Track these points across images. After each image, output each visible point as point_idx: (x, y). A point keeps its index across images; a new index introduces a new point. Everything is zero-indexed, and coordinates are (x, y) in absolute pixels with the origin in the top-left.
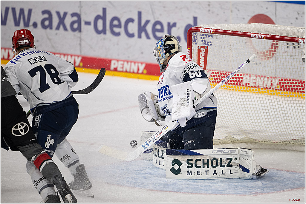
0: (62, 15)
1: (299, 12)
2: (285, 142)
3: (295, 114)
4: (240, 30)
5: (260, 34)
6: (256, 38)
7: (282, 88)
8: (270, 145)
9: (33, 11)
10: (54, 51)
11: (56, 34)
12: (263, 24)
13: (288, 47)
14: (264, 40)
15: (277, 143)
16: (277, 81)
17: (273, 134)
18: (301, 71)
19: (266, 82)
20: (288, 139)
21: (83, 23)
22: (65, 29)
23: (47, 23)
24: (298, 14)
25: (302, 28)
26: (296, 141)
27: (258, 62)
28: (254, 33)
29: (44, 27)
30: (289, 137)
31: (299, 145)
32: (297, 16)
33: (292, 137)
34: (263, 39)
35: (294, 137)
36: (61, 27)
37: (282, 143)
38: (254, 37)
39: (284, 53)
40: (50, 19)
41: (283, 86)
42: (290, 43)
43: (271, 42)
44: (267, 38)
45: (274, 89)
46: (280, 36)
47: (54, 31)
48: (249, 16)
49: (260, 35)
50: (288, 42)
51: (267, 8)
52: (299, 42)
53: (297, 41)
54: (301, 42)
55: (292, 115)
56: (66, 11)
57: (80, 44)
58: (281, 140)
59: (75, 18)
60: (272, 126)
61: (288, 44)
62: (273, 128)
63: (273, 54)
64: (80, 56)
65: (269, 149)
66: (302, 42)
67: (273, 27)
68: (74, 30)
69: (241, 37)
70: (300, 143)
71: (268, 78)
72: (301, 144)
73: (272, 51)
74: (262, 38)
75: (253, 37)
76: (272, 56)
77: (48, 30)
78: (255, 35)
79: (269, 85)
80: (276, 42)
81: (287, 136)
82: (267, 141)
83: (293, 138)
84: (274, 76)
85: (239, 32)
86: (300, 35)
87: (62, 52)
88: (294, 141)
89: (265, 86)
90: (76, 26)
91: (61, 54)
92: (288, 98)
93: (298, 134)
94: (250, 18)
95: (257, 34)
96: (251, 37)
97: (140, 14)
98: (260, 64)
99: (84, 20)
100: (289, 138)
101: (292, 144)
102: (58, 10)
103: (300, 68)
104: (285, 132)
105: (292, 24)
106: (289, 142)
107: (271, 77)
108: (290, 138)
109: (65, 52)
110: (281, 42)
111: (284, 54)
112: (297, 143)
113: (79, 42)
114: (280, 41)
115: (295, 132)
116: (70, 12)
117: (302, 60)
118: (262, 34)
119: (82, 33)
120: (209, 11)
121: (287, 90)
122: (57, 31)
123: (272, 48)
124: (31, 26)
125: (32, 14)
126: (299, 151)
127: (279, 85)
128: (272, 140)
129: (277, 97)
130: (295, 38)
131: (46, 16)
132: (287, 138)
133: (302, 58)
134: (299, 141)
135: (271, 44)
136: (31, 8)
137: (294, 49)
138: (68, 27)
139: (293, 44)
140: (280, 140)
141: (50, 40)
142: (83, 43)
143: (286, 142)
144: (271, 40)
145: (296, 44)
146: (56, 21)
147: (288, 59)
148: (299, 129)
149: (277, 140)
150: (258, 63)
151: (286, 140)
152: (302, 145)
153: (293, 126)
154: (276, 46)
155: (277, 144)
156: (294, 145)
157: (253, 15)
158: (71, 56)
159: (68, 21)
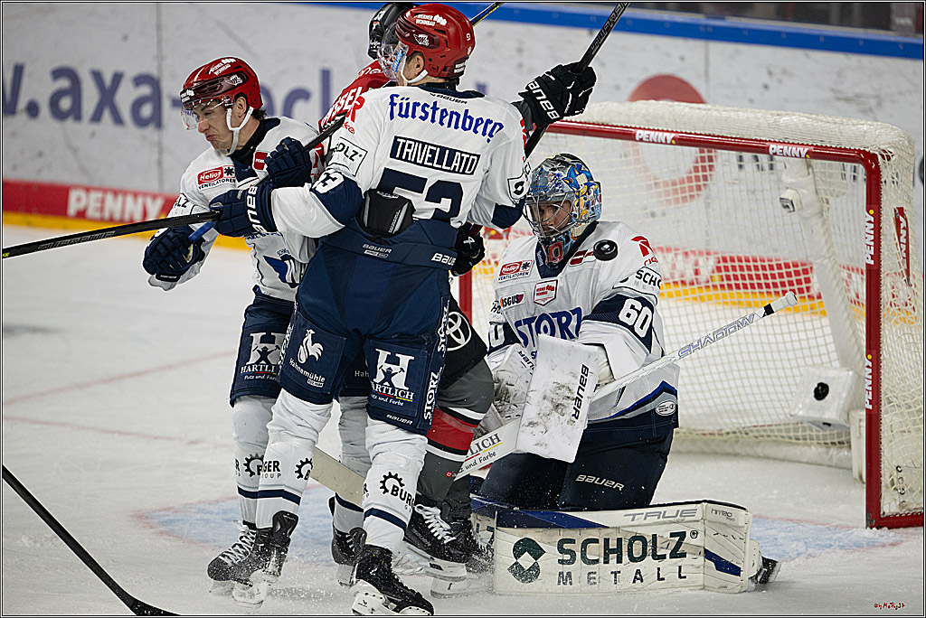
0: (108, 79)
1: (773, 69)
2: (734, 433)
3: (761, 356)
4: (605, 120)
5: (663, 131)
6: (649, 142)
7: (725, 282)
8: (693, 441)
9: (27, 71)
10: (85, 181)
11: (93, 134)
12: (670, 103)
13: (741, 166)
14: (675, 149)
15: (712, 437)
16: (712, 262)
17: (699, 411)
18: (778, 234)
19: (680, 266)
20: (743, 426)
21: (166, 104)
22: (118, 120)
23: (66, 103)
24: (770, 73)
25: (779, 112)
26: (765, 431)
27: (658, 210)
28: (644, 129)
29: (59, 115)
30: (746, 420)
31: (776, 441)
32: (767, 80)
33: (753, 419)
34: (671, 144)
35: (760, 419)
36: (107, 115)
37: (725, 437)
38: (644, 139)
39: (730, 184)
40: (75, 91)
41: (728, 278)
42: (747, 156)
43: (693, 153)
44: (682, 141)
45: (703, 285)
46: (718, 136)
47: (85, 126)
48: (630, 80)
49: (661, 133)
50: (744, 154)
51: (682, 59)
52: (771, 152)
53: (765, 150)
54: (775, 154)
55: (754, 357)
56: (120, 68)
57: (160, 163)
58: (724, 427)
59: (145, 90)
60: (697, 387)
61: (741, 159)
62: (700, 396)
63: (699, 188)
64: (161, 195)
65: (689, 452)
66: (779, 152)
67: (698, 111)
68: (140, 122)
69: (609, 141)
70: (776, 436)
71: (686, 254)
72: (780, 439)
73: (697, 179)
74: (669, 142)
75: (641, 140)
76: (695, 193)
77: (70, 123)
78: (648, 132)
79: (690, 276)
80: (706, 154)
81: (739, 416)
82: (684, 430)
83: (758, 422)
84: (703, 248)
85: (603, 125)
86: (775, 133)
87: (108, 184)
88: (758, 431)
89: (677, 279)
90: (147, 111)
91: (105, 191)
92: (741, 310)
93: (772, 411)
94: (633, 86)
95: (654, 130)
96: (637, 139)
97: (326, 76)
98: (664, 214)
99: (169, 96)
100: (745, 423)
101: (754, 439)
102: (97, 67)
103: (776, 226)
104: (734, 407)
105: (751, 101)
106: (747, 434)
107: (693, 252)
108: (747, 422)
109: (116, 185)
110: (721, 153)
111: (729, 188)
112: (769, 436)
113: (155, 157)
114: (719, 151)
115: (761, 405)
116: (131, 72)
117: (779, 205)
118: (667, 131)
119: (164, 132)
120: (520, 66)
121: (738, 287)
122: (95, 127)
123: (696, 169)
124: (21, 110)
125: (26, 81)
126: (775, 459)
127: (716, 275)
128: (699, 428)
129: (712, 308)
130: (761, 140)
131: (64, 83)
132: (741, 421)
133: (781, 199)
134: (772, 431)
135: (693, 159)
136: (20, 60)
137: (758, 174)
138: (126, 113)
139: (756, 159)
140: (719, 428)
141: (74, 151)
142: (167, 159)
143: (739, 434)
144: (693, 149)
145: (763, 158)
146: (90, 97)
147: (742, 200)
148: (774, 397)
149: (710, 428)
150: (659, 213)
151: (738, 428)
152: (783, 442)
153: (756, 390)
154: (707, 164)
155: (713, 440)
156: (759, 442)
157: (643, 77)
158: (136, 195)
159: (126, 96)
